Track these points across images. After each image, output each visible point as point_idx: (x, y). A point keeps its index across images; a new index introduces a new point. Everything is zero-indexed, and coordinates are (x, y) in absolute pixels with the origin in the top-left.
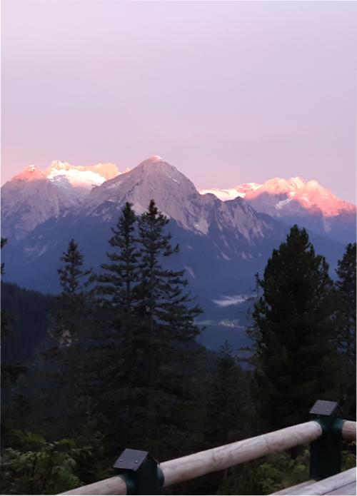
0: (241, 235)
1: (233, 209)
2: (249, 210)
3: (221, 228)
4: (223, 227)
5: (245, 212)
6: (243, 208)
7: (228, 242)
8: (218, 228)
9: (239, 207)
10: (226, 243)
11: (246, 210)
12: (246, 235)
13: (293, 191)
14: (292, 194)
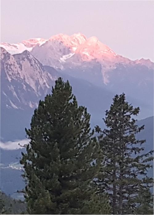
0: (28, 86)
1: (21, 62)
2: (35, 62)
3: (10, 79)
4: (11, 78)
5: (32, 65)
6: (30, 61)
7: (17, 93)
8: (8, 80)
9: (26, 59)
10: (15, 94)
11: (33, 63)
12: (33, 86)
13: (75, 46)
14: (74, 49)
